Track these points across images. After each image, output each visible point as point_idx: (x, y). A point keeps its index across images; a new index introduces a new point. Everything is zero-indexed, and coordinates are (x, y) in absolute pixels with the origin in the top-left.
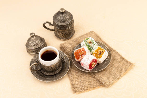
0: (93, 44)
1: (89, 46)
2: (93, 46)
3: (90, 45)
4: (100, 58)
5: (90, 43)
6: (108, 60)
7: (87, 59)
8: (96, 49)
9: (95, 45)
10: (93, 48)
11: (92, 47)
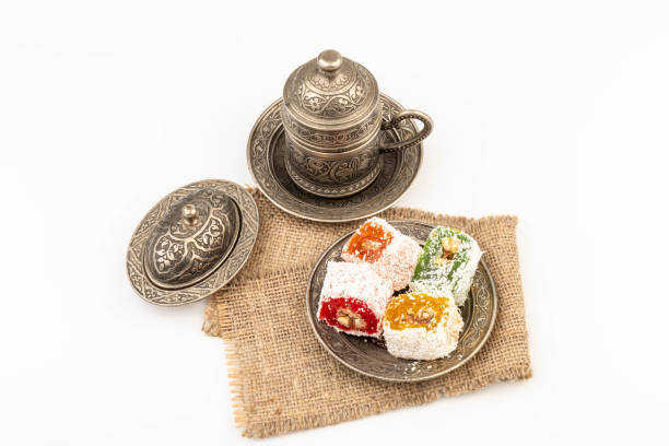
0: (450, 270)
1: (427, 258)
2: (437, 272)
3: (436, 260)
4: (395, 326)
5: (449, 255)
6: (413, 369)
7: (349, 278)
8: (430, 295)
9: (450, 277)
10: (428, 277)
11: (431, 273)
